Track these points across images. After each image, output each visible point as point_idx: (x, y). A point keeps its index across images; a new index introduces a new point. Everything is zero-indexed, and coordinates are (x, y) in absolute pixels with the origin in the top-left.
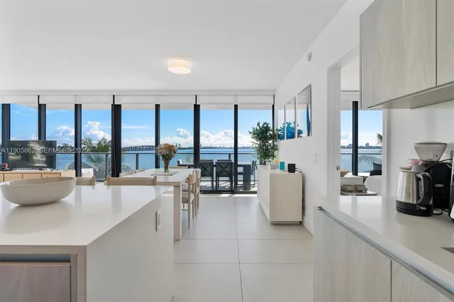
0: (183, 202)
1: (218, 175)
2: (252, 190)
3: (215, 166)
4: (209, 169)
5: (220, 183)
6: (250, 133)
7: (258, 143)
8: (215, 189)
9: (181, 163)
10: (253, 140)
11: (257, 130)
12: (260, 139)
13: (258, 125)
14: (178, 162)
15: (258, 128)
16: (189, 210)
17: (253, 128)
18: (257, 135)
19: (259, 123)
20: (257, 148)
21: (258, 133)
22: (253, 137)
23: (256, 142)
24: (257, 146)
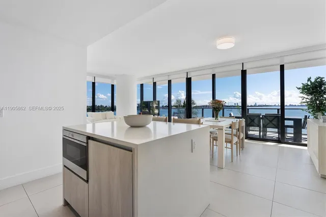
0: (226, 142)
1: (265, 127)
2: (304, 142)
3: (262, 118)
4: (256, 121)
5: (268, 133)
6: (299, 89)
7: (310, 97)
8: (261, 137)
9: (232, 115)
10: (302, 95)
11: (308, 85)
12: (311, 94)
13: (309, 80)
14: (230, 114)
15: (309, 83)
16: (232, 148)
17: (303, 84)
18: (308, 90)
19: (310, 78)
20: (307, 102)
21: (309, 88)
22: (302, 93)
23: (306, 97)
24: (308, 100)
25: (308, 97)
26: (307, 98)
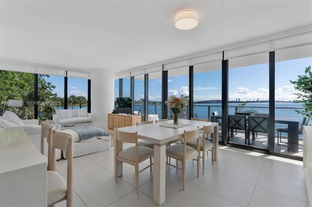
1: (252, 130)
4: (242, 122)
6: (294, 83)
10: (298, 91)
11: (306, 78)
12: (310, 90)
13: (308, 70)
14: (214, 113)
15: (308, 75)
17: (300, 76)
18: (305, 85)
19: (310, 68)
20: (305, 101)
21: (308, 82)
22: (297, 88)
23: (304, 94)
24: (306, 99)
25: (306, 94)
26: (305, 96)
